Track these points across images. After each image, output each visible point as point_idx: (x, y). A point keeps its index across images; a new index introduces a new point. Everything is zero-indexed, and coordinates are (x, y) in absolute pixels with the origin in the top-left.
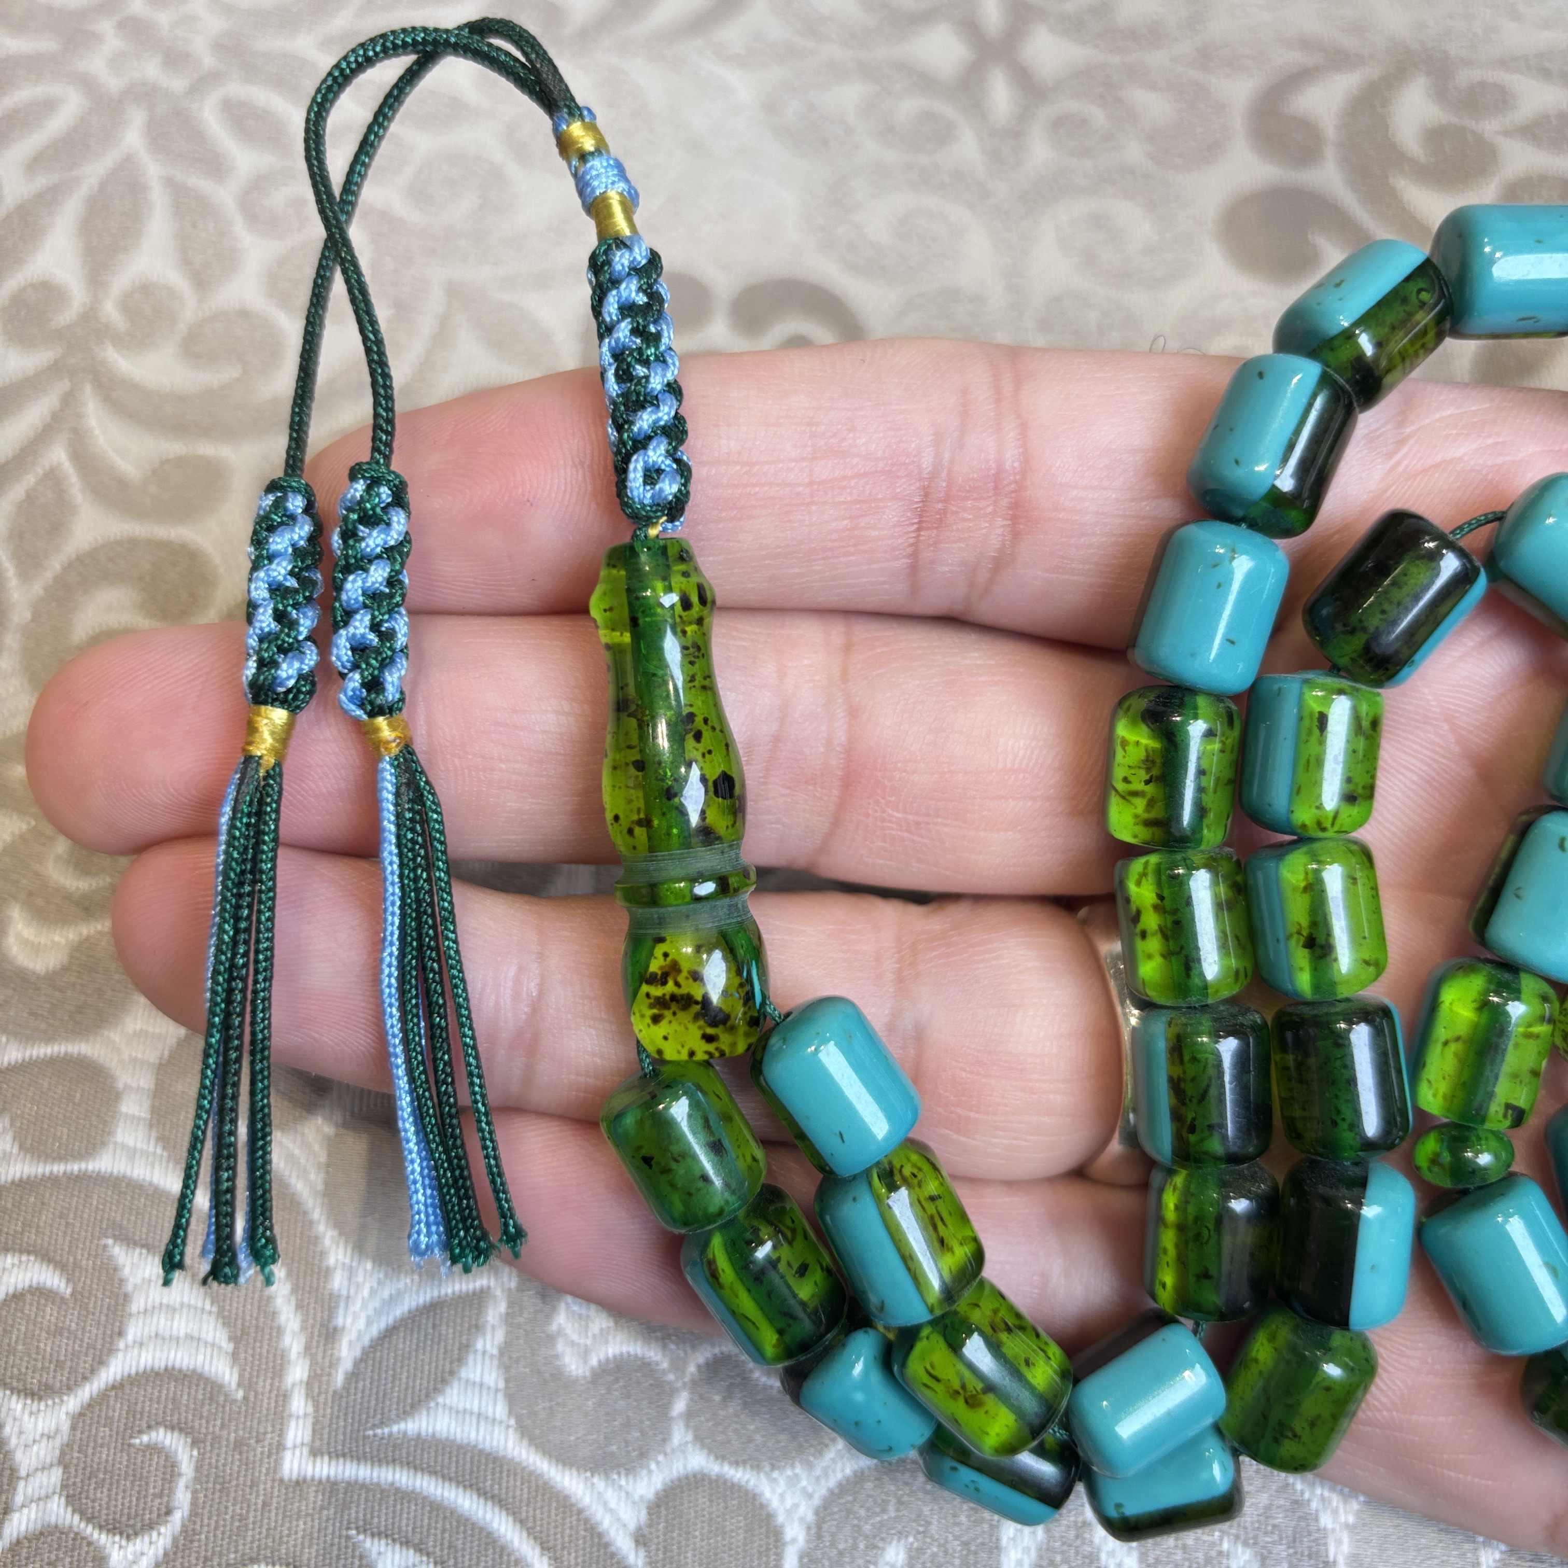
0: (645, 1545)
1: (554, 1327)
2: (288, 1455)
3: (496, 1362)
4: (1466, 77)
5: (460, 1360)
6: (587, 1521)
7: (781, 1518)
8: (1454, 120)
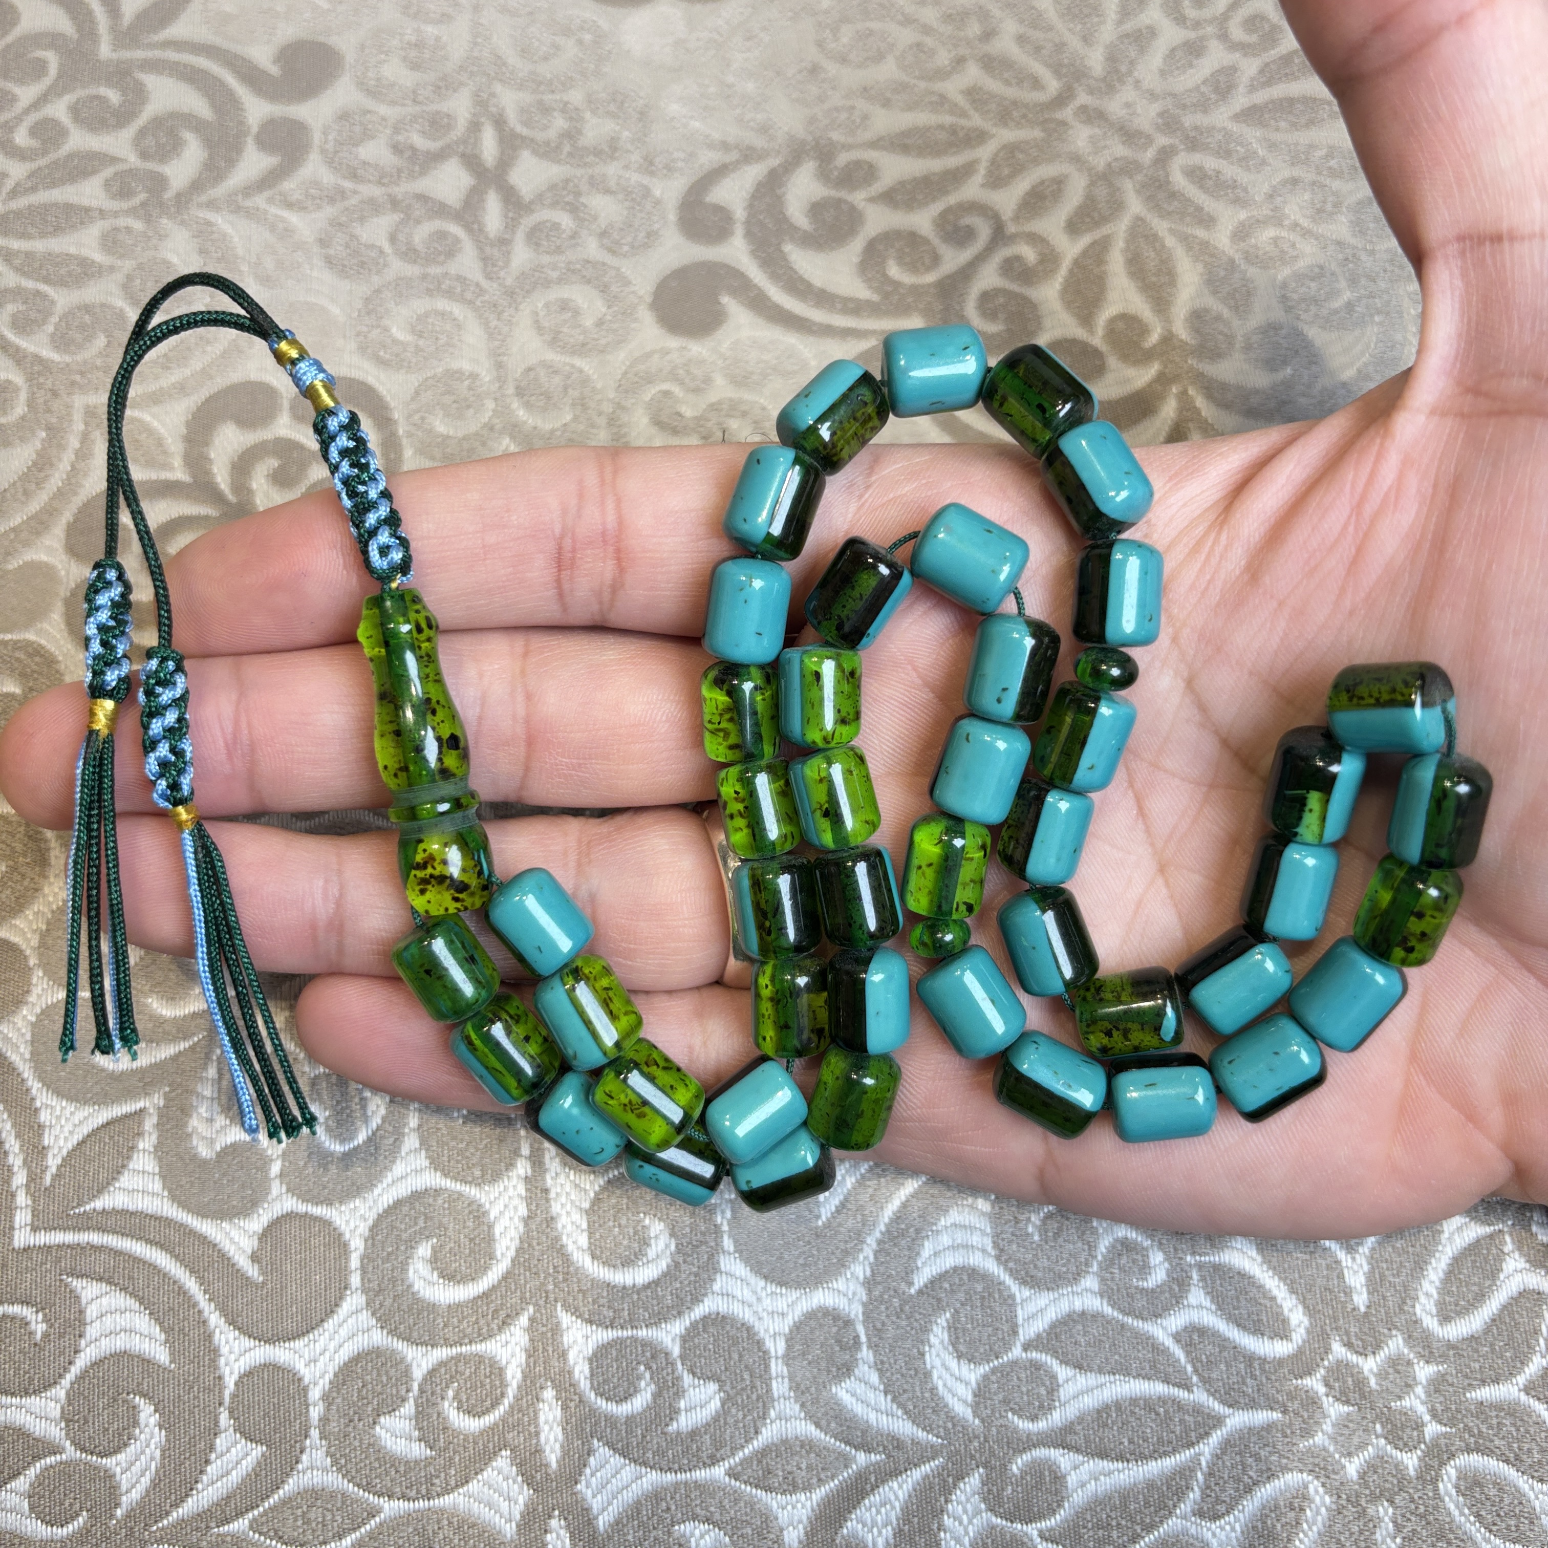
0: (258, 1262)
1: (190, 1129)
2: (17, 1233)
3: (152, 1156)
4: (843, 159)
5: (129, 1158)
6: (219, 1251)
7: (347, 1236)
8: (833, 193)
